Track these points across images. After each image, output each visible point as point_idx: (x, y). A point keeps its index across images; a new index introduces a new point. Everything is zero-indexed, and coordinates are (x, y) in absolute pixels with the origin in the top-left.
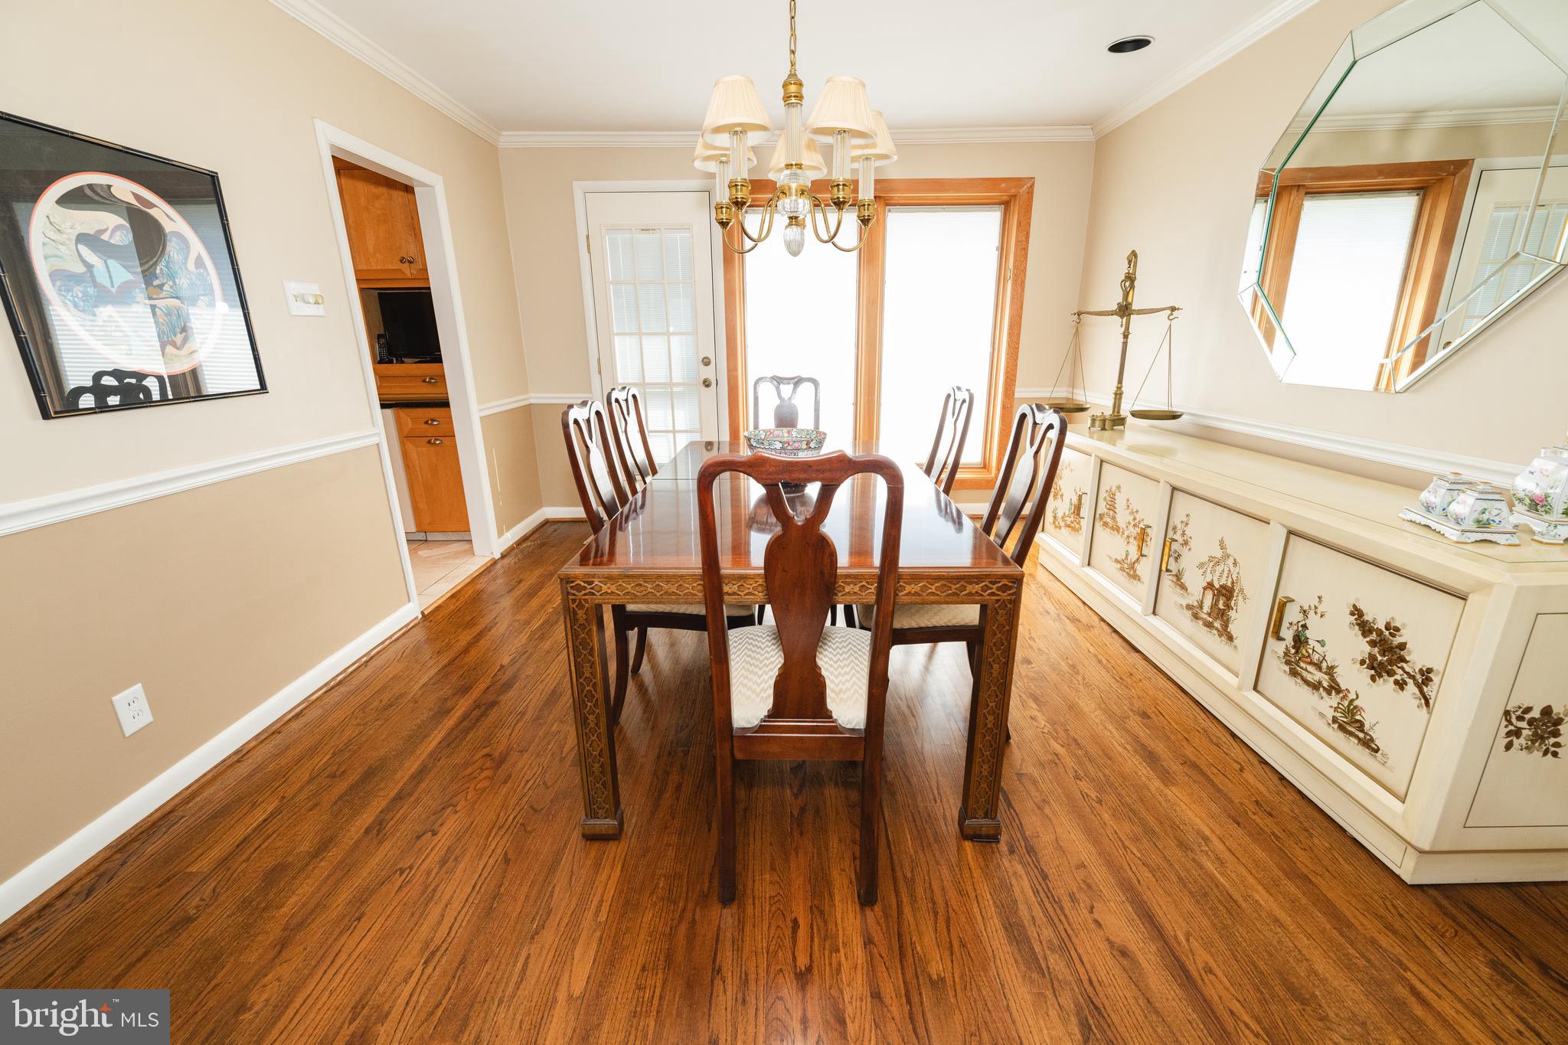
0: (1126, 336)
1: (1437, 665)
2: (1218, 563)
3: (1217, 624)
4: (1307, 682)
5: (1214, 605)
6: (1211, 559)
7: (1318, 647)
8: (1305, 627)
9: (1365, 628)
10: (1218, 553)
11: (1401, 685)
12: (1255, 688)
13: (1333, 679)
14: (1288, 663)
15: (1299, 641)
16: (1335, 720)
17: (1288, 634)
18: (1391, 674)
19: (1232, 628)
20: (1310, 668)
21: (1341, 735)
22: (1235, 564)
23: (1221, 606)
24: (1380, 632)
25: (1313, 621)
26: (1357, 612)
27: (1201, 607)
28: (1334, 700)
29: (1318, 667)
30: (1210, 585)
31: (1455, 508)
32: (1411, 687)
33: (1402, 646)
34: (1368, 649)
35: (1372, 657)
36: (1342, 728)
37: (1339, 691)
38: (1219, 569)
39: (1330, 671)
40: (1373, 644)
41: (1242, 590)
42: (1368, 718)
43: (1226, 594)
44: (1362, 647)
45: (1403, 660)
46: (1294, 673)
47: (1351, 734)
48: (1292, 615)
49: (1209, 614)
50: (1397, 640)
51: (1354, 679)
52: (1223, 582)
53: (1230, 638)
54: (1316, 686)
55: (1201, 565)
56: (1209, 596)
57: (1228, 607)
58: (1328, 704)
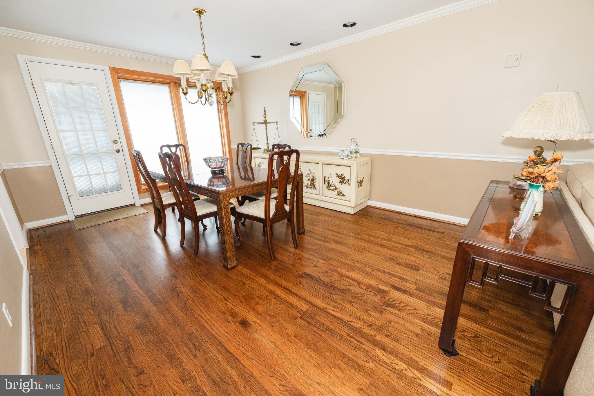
0: (266, 129)
1: (349, 178)
2: (310, 174)
3: (312, 187)
4: (332, 190)
5: (311, 183)
6: (308, 174)
7: (332, 183)
8: (329, 180)
9: (338, 176)
10: (309, 172)
11: (345, 183)
12: (323, 196)
13: (336, 187)
14: (328, 188)
15: (329, 183)
16: (337, 194)
17: (326, 183)
18: (343, 182)
19: (316, 186)
20: (332, 187)
21: (339, 196)
22: (313, 173)
23: (312, 183)
24: (341, 176)
25: (330, 179)
26: (337, 174)
27: (308, 185)
28: (337, 190)
29: (333, 186)
30: (309, 179)
31: (344, 154)
32: (347, 183)
33: (344, 177)
34: (340, 180)
35: (341, 181)
36: (339, 195)
37: (337, 189)
38: (310, 176)
39: (335, 186)
40: (340, 179)
41: (316, 178)
42: (342, 191)
43: (313, 180)
44: (339, 180)
45: (345, 179)
46: (329, 189)
47: (340, 195)
48: (326, 179)
49: (310, 186)
50: (343, 177)
51: (339, 185)
52: (312, 178)
53: (316, 188)
54: (333, 190)
55: (306, 176)
56: (309, 182)
57: (314, 182)
58: (336, 192)
